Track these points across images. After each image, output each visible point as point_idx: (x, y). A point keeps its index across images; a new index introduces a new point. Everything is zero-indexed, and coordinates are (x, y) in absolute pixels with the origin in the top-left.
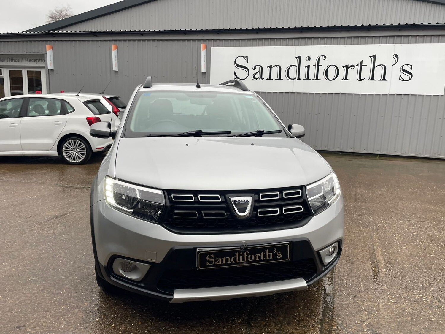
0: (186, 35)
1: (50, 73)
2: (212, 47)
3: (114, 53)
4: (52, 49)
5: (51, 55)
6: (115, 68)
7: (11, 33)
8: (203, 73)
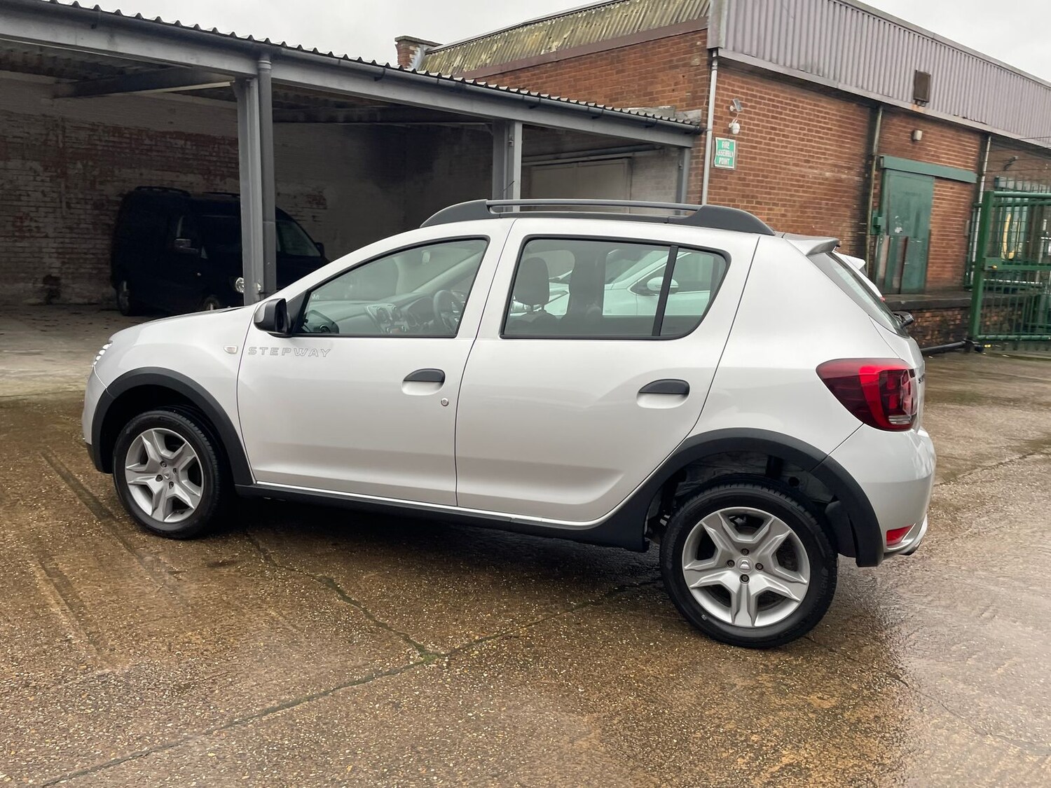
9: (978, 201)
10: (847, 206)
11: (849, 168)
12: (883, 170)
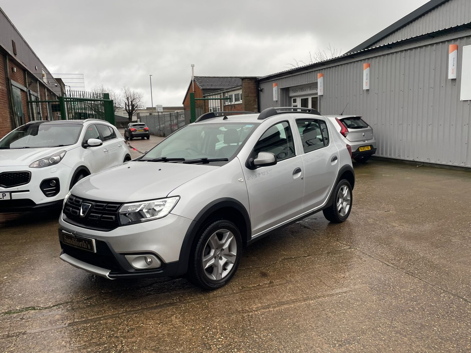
0: (435, 38)
1: (321, 99)
2: (463, 47)
3: (366, 72)
4: (323, 76)
5: (321, 82)
6: (365, 87)
7: (298, 68)
8: (452, 80)
9: (28, 100)
10: (7, 103)
11: (3, 84)
12: (12, 85)
